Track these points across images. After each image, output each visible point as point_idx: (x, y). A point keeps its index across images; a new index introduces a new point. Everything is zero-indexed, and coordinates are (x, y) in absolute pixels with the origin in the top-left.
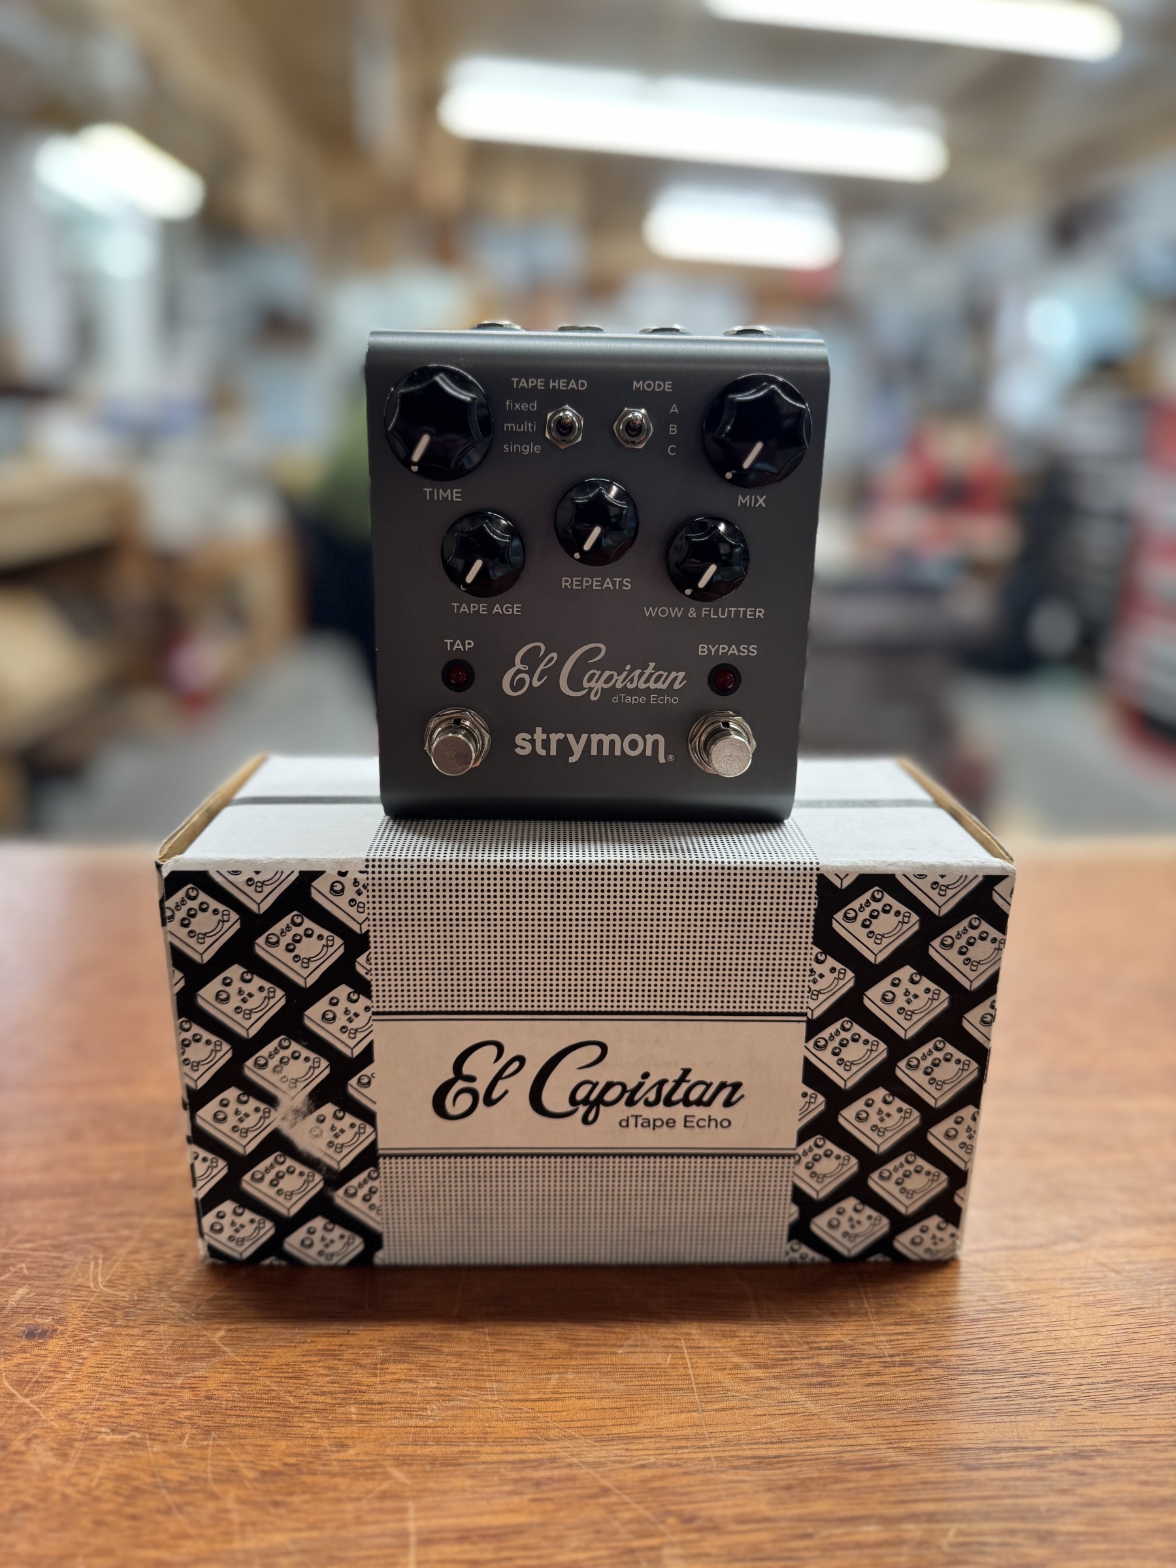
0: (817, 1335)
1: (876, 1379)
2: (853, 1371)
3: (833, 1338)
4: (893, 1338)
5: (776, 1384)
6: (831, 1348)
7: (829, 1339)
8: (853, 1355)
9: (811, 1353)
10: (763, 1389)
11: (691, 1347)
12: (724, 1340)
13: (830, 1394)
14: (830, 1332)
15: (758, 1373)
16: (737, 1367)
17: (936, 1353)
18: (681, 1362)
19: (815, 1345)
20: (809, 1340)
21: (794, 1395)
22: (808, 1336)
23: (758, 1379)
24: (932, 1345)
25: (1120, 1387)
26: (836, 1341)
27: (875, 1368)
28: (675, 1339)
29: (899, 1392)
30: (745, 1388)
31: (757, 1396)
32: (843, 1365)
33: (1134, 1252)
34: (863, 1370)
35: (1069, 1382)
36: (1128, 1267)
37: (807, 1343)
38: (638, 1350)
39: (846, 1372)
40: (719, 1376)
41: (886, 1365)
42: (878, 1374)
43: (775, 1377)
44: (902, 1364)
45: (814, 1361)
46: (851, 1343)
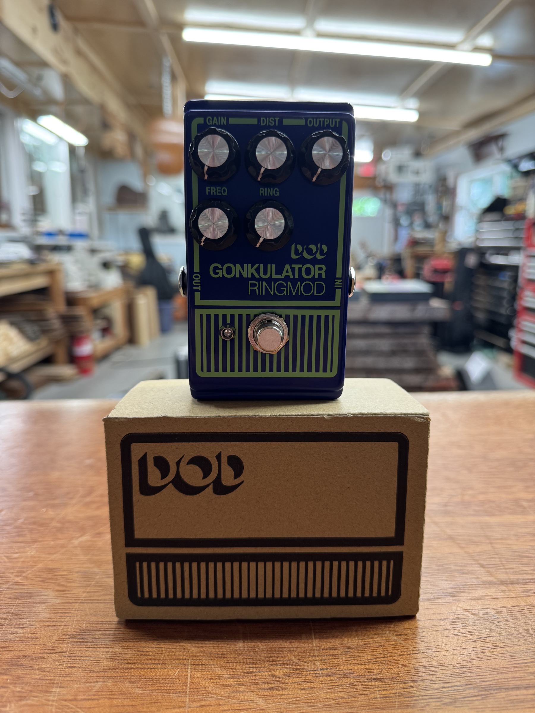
0: (277, 657)
1: (309, 685)
2: (295, 680)
3: (287, 658)
4: (325, 658)
5: (242, 688)
6: (284, 665)
7: (284, 659)
8: (297, 669)
9: (270, 668)
10: (233, 692)
11: (194, 665)
12: (216, 660)
13: (276, 695)
14: (286, 654)
15: (232, 681)
16: (220, 677)
17: (351, 667)
18: (184, 674)
19: (274, 663)
20: (271, 659)
21: (251, 696)
22: (271, 657)
23: (231, 685)
24: (349, 662)
25: (469, 688)
26: (288, 660)
27: (309, 678)
28: (185, 659)
29: (322, 694)
30: (221, 691)
31: (228, 697)
32: (289, 676)
33: (486, 603)
34: (302, 679)
35: (436, 686)
36: (482, 611)
37: (270, 661)
38: (159, 666)
39: (290, 680)
40: (207, 683)
41: (317, 676)
42: (311, 681)
43: (243, 684)
44: (328, 675)
45: (271, 673)
46: (297, 661)
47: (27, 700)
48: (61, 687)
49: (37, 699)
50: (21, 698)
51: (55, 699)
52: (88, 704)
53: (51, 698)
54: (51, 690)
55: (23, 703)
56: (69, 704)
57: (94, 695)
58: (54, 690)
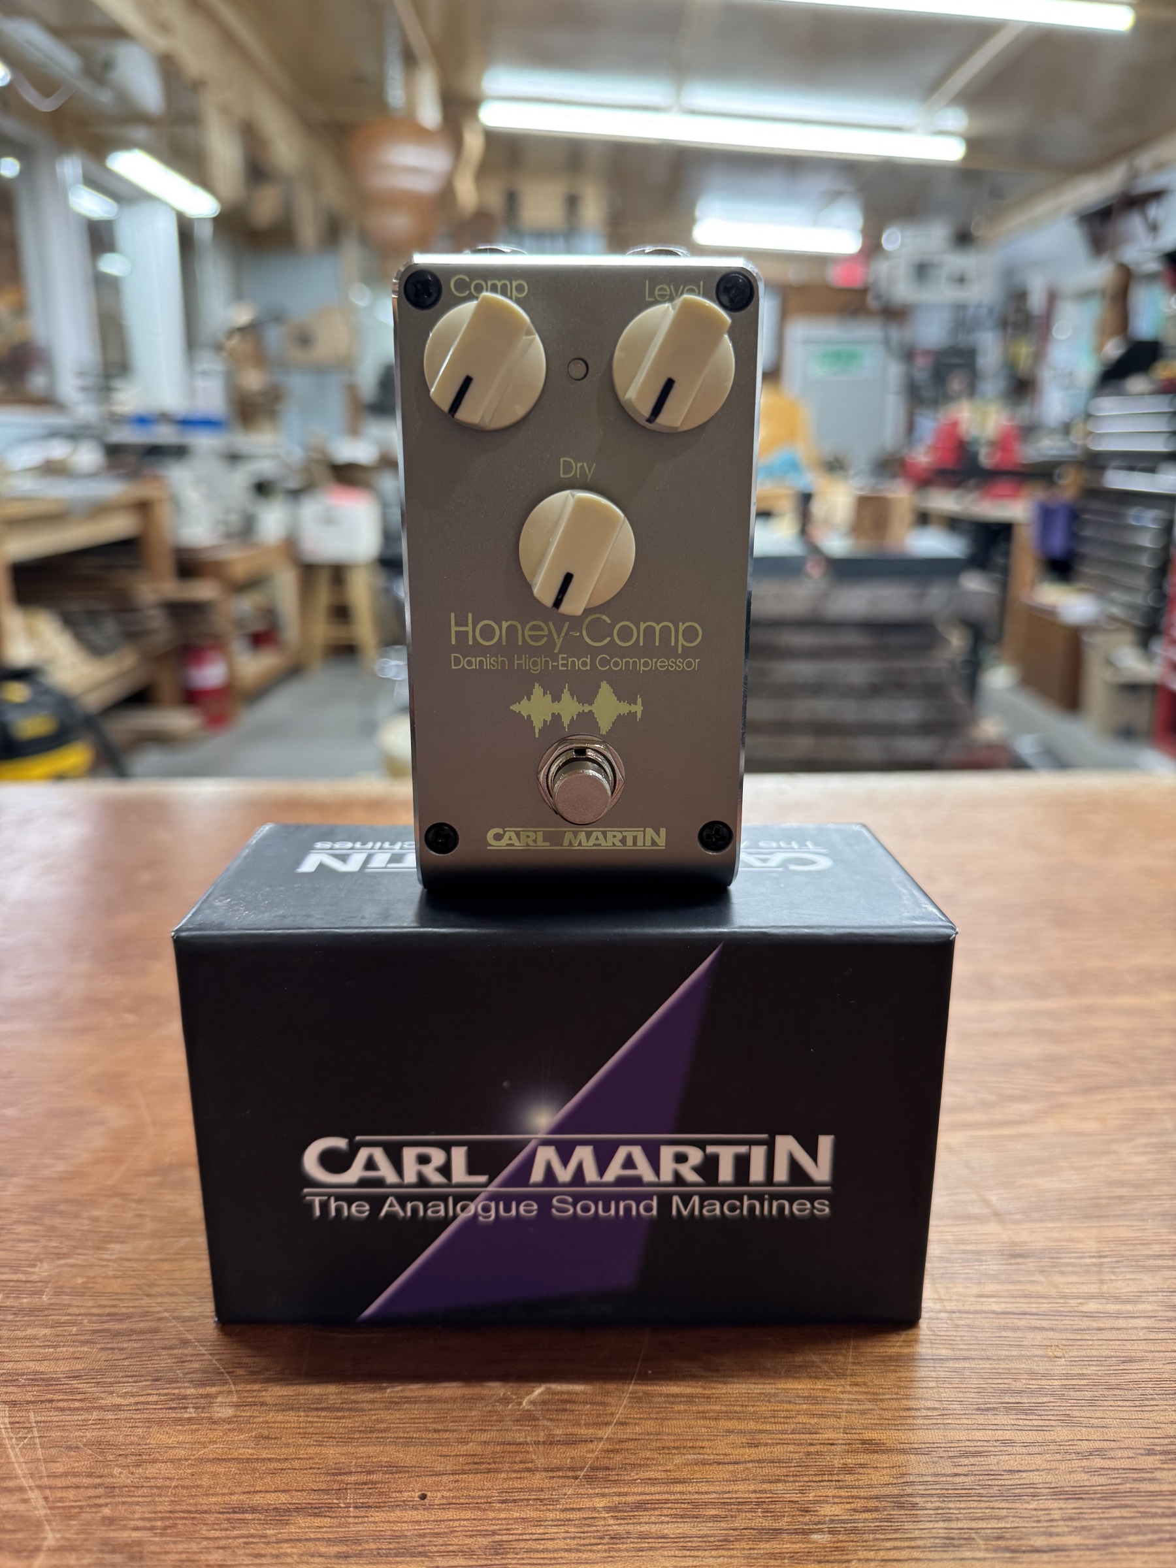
47: (68, 1258)
48: (123, 1242)
49: (85, 1257)
50: (60, 1256)
51: (114, 1257)
52: (166, 1266)
53: (106, 1256)
54: (108, 1246)
55: (62, 1262)
56: (134, 1265)
57: (176, 1254)
58: (112, 1246)
